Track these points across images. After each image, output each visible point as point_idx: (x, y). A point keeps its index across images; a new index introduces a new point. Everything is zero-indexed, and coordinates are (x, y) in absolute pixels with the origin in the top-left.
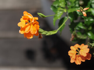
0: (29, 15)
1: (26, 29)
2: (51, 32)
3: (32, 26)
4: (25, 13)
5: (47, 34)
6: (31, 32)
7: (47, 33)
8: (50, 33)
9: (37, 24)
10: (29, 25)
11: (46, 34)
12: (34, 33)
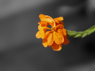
0: (47, 18)
1: (48, 39)
2: (87, 31)
3: (54, 32)
4: (41, 17)
5: (84, 36)
6: (56, 42)
7: (83, 34)
8: (88, 33)
9: (61, 28)
10: (50, 33)
11: (81, 36)
12: (61, 43)
